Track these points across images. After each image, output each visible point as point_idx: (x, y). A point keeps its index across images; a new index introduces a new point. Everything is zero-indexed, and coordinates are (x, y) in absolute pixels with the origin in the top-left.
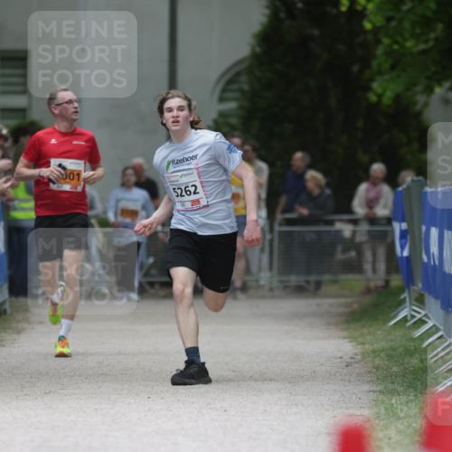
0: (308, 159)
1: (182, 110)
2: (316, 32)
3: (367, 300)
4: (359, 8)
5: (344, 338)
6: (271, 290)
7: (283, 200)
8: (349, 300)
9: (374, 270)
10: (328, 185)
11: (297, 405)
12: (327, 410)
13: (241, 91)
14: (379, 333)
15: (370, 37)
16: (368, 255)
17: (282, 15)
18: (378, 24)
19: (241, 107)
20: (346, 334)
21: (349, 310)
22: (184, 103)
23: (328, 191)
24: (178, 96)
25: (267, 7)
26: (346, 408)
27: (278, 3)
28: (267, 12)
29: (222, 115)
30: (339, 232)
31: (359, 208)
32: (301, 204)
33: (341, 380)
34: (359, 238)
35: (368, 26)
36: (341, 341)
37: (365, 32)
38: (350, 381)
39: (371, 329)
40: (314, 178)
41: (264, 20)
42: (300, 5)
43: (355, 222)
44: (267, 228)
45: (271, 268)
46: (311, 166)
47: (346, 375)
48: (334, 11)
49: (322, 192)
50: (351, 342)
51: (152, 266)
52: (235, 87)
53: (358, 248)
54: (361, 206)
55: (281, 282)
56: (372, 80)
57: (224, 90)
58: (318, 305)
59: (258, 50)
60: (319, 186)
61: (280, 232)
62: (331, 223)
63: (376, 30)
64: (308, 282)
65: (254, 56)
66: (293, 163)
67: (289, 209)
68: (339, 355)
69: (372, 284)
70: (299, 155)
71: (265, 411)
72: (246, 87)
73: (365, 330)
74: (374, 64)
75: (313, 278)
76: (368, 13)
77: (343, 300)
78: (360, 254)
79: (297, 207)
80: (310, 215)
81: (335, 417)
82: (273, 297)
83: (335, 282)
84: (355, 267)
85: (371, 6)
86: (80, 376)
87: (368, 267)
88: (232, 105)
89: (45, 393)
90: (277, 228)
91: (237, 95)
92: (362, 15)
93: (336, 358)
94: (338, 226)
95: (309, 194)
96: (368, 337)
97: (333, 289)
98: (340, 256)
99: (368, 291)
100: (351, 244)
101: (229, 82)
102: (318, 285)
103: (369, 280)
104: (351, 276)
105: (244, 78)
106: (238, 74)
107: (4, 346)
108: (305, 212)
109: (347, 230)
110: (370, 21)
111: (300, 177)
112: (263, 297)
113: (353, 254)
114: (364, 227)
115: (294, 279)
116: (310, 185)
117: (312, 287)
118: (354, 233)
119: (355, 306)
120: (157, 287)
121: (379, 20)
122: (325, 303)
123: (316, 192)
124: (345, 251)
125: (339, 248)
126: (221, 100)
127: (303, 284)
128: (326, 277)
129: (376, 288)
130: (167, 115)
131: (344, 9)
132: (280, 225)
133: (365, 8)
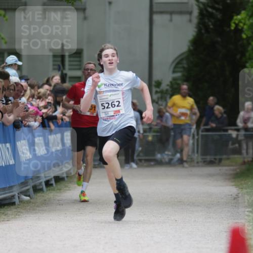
0: (215, 100)
1: (114, 56)
2: (219, 39)
3: (244, 167)
4: (240, 28)
5: (233, 186)
6: (198, 163)
7: (204, 120)
8: (235, 168)
9: (247, 153)
10: (225, 112)
11: (210, 218)
12: (225, 220)
13: (184, 68)
14: (250, 183)
15: (245, 42)
16: (244, 146)
17: (203, 31)
18: (249, 35)
19: (183, 75)
20: (233, 184)
21: (235, 172)
22: (115, 52)
23: (225, 115)
24: (111, 48)
25: (196, 28)
26: (234, 219)
27: (201, 26)
28: (196, 30)
29: (174, 79)
30: (230, 135)
31: (240, 123)
32: (212, 122)
33: (232, 206)
34: (240, 138)
35: (244, 36)
36: (231, 187)
37: (243, 39)
38: (236, 206)
39: (246, 182)
40: (218, 109)
41: (194, 34)
42: (211, 27)
43: (238, 130)
44: (196, 133)
45: (197, 152)
46: (217, 103)
47: (234, 203)
48: (228, 29)
49: (222, 116)
50: (236, 187)
51: (141, 151)
52: (180, 66)
53: (239, 142)
54: (241, 122)
55: (203, 159)
56: (246, 62)
57: (175, 67)
58: (220, 170)
59: (191, 48)
60: (221, 113)
61: (202, 135)
62: (227, 131)
63: (248, 38)
64: (215, 159)
65: (190, 51)
66: (208, 102)
67: (206, 124)
68: (230, 194)
69: (246, 160)
70: (211, 98)
71: (195, 221)
72: (186, 66)
73: (243, 182)
74: (247, 54)
75: (218, 157)
76: (244, 30)
77: (232, 168)
78: (240, 145)
79: (210, 123)
80: (216, 127)
81: (228, 223)
82: (199, 166)
83: (228, 159)
84: (238, 152)
85: (245, 27)
86: (106, 204)
87: (244, 152)
88: (178, 75)
89: (90, 213)
90: (200, 133)
91: (182, 70)
92: (241, 31)
93: (229, 195)
94: (230, 132)
95: (216, 117)
96: (244, 185)
97: (227, 162)
98: (230, 146)
99: (244, 163)
100: (237, 141)
101: (178, 64)
102: (220, 160)
103: (244, 158)
104: (236, 156)
105: (185, 62)
106: (182, 60)
107: (70, 190)
108: (214, 125)
109: (234, 134)
110: (245, 34)
111: (212, 108)
112: (194, 166)
113: (237, 145)
114: (242, 133)
115: (208, 158)
116: (216, 112)
117: (217, 161)
118: (237, 135)
119: (238, 170)
120: (143, 161)
121: (249, 34)
122: (224, 169)
123: (219, 116)
124: (233, 144)
125: (230, 143)
126: (174, 72)
127: (213, 160)
128: (224, 157)
129: (248, 161)
130: (104, 59)
131: (233, 28)
132: (202, 131)
133: (242, 28)
